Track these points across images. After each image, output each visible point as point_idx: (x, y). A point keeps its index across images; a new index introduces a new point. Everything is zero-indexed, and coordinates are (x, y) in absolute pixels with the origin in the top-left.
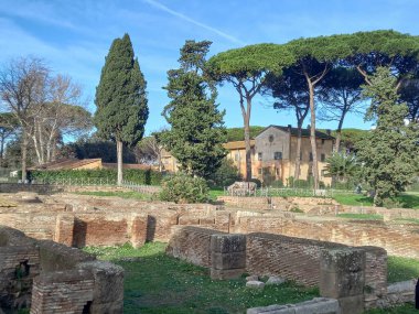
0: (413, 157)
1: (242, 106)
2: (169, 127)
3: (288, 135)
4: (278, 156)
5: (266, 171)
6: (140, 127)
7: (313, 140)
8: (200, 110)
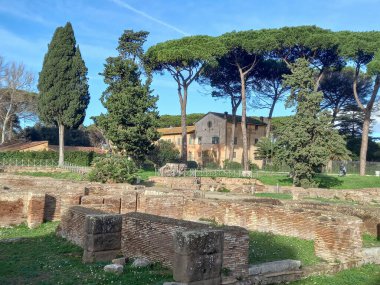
0: (327, 141)
1: (180, 93)
2: (105, 111)
3: (224, 121)
4: (216, 140)
5: (205, 154)
6: (81, 112)
7: (243, 126)
8: (133, 95)
